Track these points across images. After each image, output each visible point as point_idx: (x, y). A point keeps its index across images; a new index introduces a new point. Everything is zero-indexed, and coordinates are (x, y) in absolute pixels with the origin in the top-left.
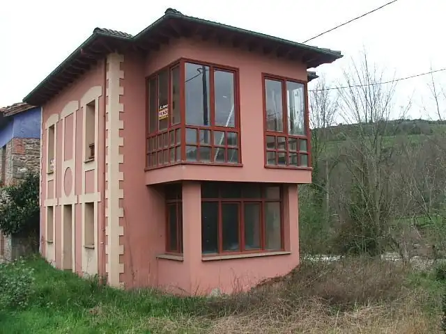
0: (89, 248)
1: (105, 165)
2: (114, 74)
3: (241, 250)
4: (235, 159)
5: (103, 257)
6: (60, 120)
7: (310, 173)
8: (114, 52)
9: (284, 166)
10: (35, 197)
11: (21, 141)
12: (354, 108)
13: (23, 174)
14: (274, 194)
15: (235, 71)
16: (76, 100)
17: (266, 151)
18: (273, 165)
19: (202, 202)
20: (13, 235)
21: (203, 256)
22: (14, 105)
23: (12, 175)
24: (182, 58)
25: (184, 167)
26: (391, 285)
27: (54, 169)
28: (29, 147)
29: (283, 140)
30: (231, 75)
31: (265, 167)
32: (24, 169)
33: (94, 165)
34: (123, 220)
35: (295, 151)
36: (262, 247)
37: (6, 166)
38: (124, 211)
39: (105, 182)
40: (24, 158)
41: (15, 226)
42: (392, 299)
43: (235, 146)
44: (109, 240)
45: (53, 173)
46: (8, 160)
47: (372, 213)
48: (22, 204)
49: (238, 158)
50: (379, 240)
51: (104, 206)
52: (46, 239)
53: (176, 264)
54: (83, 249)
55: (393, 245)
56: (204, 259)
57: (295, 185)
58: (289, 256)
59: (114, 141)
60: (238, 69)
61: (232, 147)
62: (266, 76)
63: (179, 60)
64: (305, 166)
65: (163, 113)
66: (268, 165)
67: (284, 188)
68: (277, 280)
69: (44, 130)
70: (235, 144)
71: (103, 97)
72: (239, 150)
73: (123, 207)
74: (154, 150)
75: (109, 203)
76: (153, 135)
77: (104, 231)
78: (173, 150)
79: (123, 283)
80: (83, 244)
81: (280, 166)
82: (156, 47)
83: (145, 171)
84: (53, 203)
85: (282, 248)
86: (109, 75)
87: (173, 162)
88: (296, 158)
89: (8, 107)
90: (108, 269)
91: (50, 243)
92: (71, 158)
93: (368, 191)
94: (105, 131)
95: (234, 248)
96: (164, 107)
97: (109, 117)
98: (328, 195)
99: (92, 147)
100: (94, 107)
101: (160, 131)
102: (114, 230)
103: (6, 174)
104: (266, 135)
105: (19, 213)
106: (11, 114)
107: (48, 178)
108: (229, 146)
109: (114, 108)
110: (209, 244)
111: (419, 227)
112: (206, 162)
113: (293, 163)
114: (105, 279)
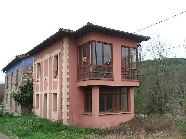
0: (55, 110)
1: (62, 79)
2: (66, 45)
3: (113, 111)
4: (111, 77)
5: (61, 114)
6: (42, 61)
7: (138, 82)
8: (66, 37)
9: (129, 80)
10: (31, 90)
11: (25, 68)
12: (154, 56)
13: (26, 81)
14: (125, 90)
15: (111, 45)
16: (49, 54)
17: (122, 74)
18: (125, 80)
19: (99, 93)
20: (21, 104)
21: (99, 113)
22: (23, 54)
23: (21, 81)
24: (92, 40)
25: (93, 80)
26: (169, 125)
27: (40, 80)
28: (28, 71)
29: (129, 70)
30: (110, 46)
31: (122, 81)
32: (26, 79)
33: (58, 79)
34: (69, 100)
35: (133, 74)
36: (121, 110)
37: (19, 78)
38: (69, 96)
39: (62, 85)
40: (26, 75)
41: (23, 101)
42: (170, 129)
43: (111, 73)
44: (64, 107)
45: (39, 81)
46: (19, 75)
47: (161, 97)
48: (26, 93)
49: (112, 77)
50: (164, 108)
51: (62, 95)
52: (36, 106)
53: (89, 116)
54: (52, 110)
55: (170, 110)
56: (100, 114)
57: (133, 87)
58: (131, 114)
59: (66, 70)
60: (112, 44)
61: (110, 73)
62: (122, 46)
63: (91, 41)
64: (137, 80)
65: (84, 60)
66: (123, 79)
67: (129, 88)
68: (126, 123)
69: (35, 65)
70: (111, 72)
71: (61, 53)
72: (113, 74)
73: (69, 95)
74: (80, 74)
75: (64, 93)
76: (80, 68)
77: (62, 104)
78: (89, 74)
79: (69, 123)
80: (52, 108)
81: (128, 80)
82: (82, 35)
83: (77, 81)
84: (39, 92)
85: (128, 111)
86: (64, 46)
87: (88, 78)
88: (133, 77)
89: (20, 55)
90: (63, 118)
91: (37, 108)
92: (47, 76)
93: (159, 89)
94: (62, 66)
95: (109, 110)
96: (85, 58)
97: (64, 61)
98: (142, 90)
99: (56, 72)
100: (57, 57)
101: (83, 67)
102: (65, 104)
103: (18, 81)
104: (122, 68)
105: (25, 96)
106: (21, 58)
107: (37, 83)
108: (109, 73)
109: (66, 58)
110: (101, 109)
111: (180, 103)
112: (101, 78)
113: (132, 79)
114: (62, 122)
